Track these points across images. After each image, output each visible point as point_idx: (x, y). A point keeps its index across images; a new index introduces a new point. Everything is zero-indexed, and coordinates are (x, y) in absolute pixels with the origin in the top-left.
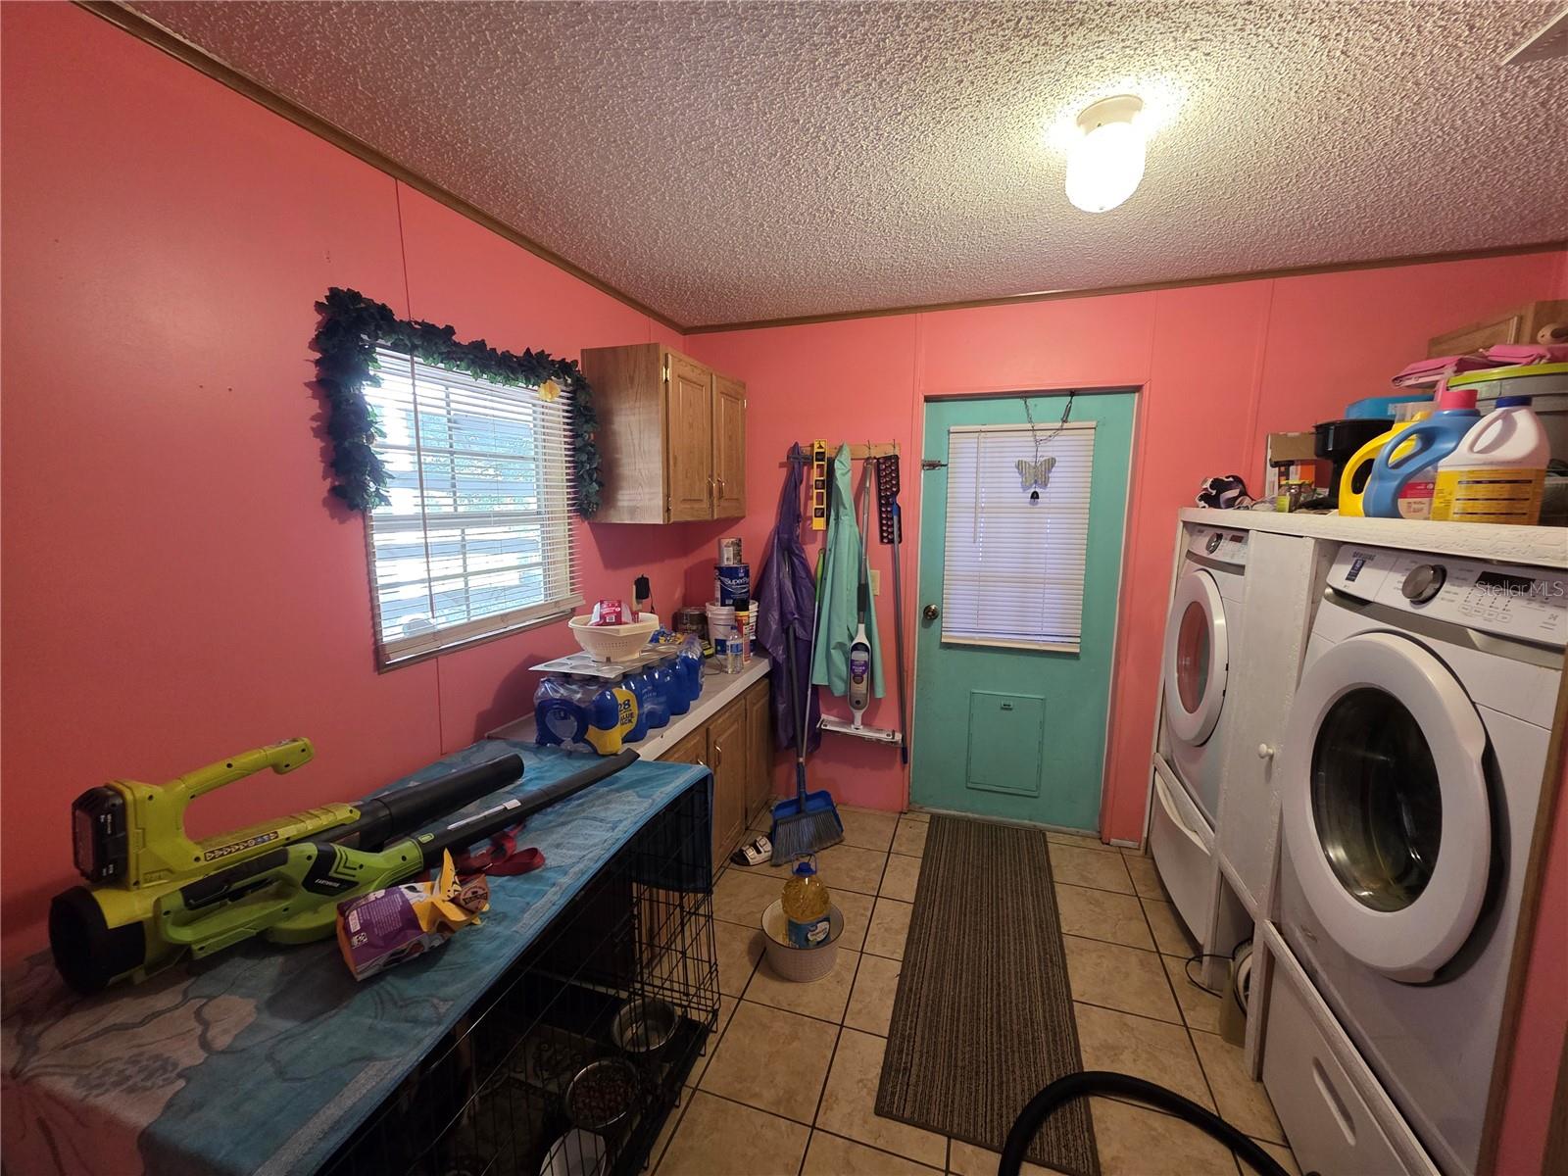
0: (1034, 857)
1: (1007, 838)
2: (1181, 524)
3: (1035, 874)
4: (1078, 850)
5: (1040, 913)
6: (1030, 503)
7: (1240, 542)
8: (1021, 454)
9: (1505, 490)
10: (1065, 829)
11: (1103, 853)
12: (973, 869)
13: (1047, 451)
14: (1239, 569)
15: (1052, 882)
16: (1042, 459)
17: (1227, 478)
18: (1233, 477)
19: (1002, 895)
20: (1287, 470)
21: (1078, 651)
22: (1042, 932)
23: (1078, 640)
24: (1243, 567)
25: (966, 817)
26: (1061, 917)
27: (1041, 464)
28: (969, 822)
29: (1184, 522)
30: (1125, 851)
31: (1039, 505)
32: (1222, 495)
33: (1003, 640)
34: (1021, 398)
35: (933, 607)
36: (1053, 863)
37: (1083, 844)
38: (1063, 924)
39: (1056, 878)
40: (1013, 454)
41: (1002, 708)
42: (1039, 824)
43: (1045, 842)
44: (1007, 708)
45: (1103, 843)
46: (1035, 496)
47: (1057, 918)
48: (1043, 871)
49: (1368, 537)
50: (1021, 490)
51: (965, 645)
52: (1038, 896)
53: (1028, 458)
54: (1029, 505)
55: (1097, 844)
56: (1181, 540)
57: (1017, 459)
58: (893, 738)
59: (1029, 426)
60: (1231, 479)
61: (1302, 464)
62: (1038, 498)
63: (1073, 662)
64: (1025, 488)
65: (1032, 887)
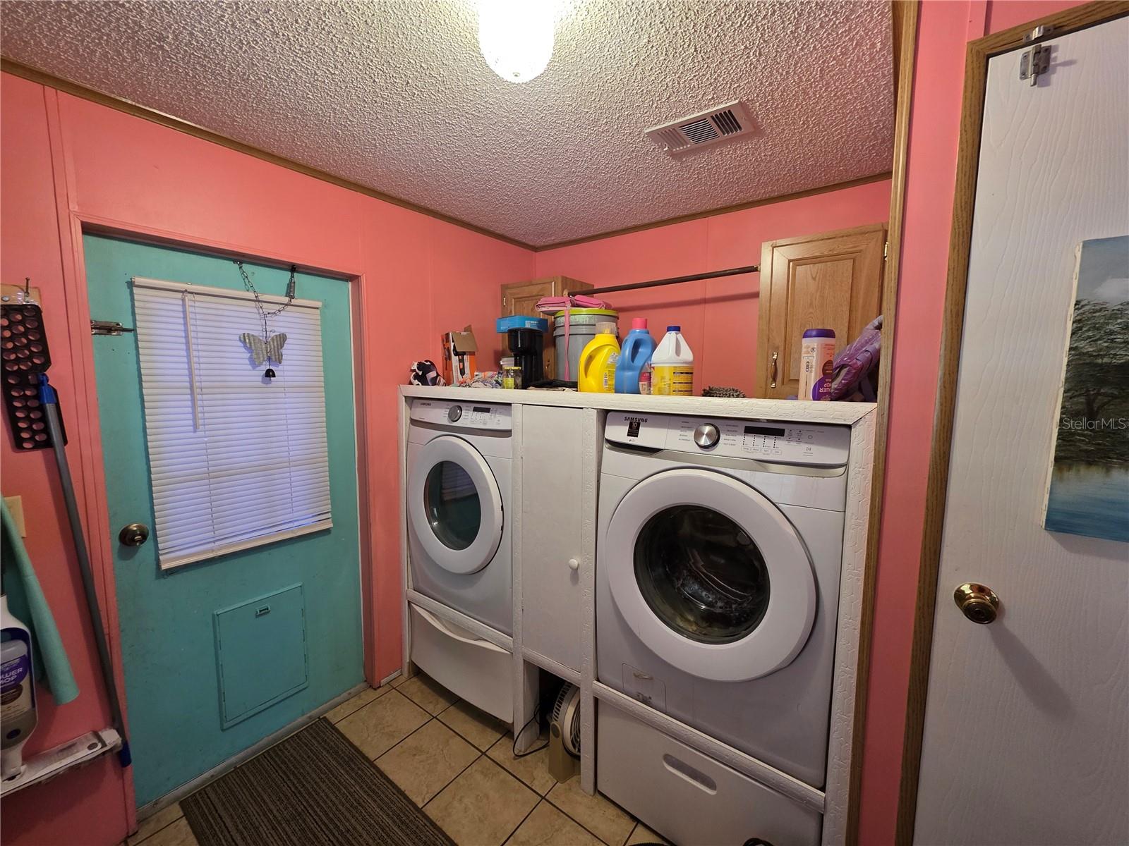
0: (336, 753)
1: (295, 754)
2: (404, 398)
3: (353, 769)
4: (363, 712)
5: (389, 808)
6: (263, 382)
7: (489, 412)
8: (246, 326)
9: (683, 378)
10: (337, 700)
11: (382, 698)
12: (289, 825)
13: (278, 325)
14: (507, 433)
15: (372, 764)
16: (273, 335)
17: (426, 361)
18: (430, 362)
19: (344, 825)
20: (463, 358)
21: (331, 525)
22: (408, 827)
23: (329, 515)
24: (510, 431)
25: (230, 766)
26: (406, 792)
27: (273, 339)
28: (238, 771)
29: (405, 397)
30: (395, 684)
31: (273, 384)
32: (427, 375)
33: (254, 539)
34: (235, 261)
35: (134, 527)
36: (357, 743)
37: (361, 702)
38: (414, 799)
39: (372, 756)
40: (236, 326)
41: (257, 616)
42: (314, 712)
43: (333, 727)
44: (264, 612)
45: (375, 689)
46: (270, 374)
47: (406, 798)
48: (355, 759)
49: (657, 407)
50: (250, 367)
51: (198, 562)
52: (373, 791)
53: (255, 330)
54: (261, 384)
55: (372, 695)
56: (404, 412)
57: (241, 332)
58: (104, 745)
59: (251, 295)
60: (428, 363)
61: (470, 355)
62: (274, 376)
63: (326, 537)
64: (254, 364)
65: (361, 787)
